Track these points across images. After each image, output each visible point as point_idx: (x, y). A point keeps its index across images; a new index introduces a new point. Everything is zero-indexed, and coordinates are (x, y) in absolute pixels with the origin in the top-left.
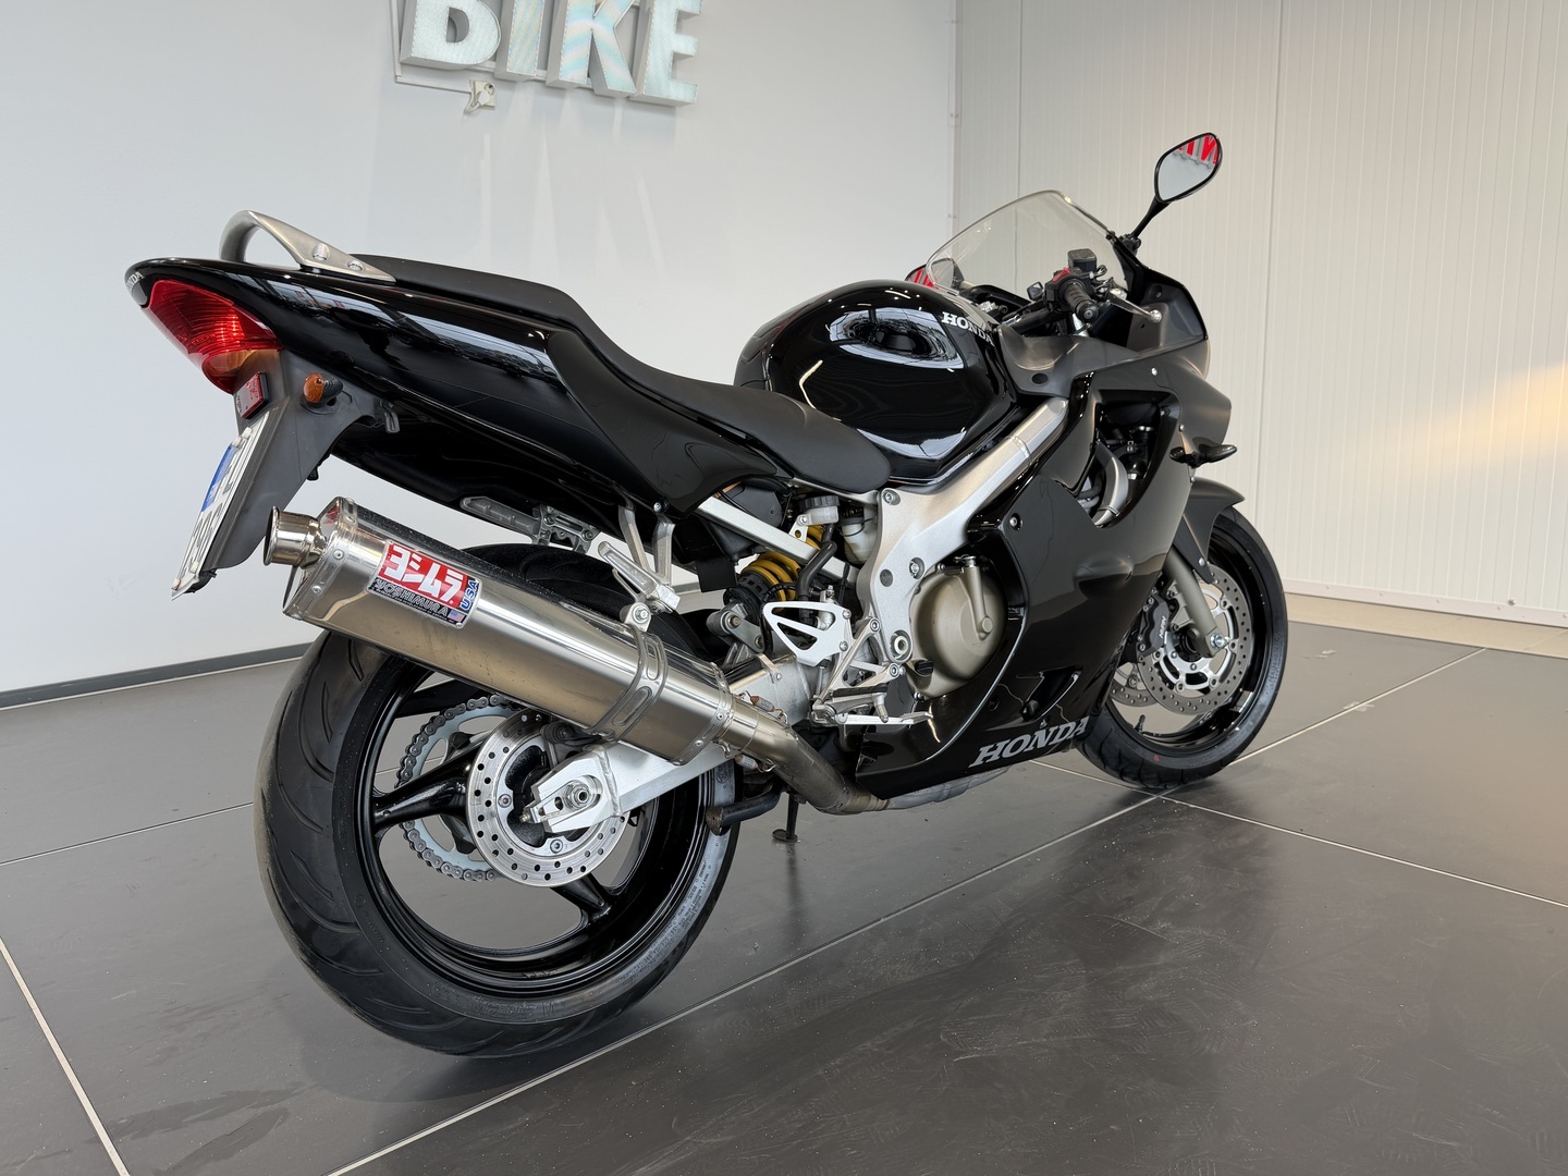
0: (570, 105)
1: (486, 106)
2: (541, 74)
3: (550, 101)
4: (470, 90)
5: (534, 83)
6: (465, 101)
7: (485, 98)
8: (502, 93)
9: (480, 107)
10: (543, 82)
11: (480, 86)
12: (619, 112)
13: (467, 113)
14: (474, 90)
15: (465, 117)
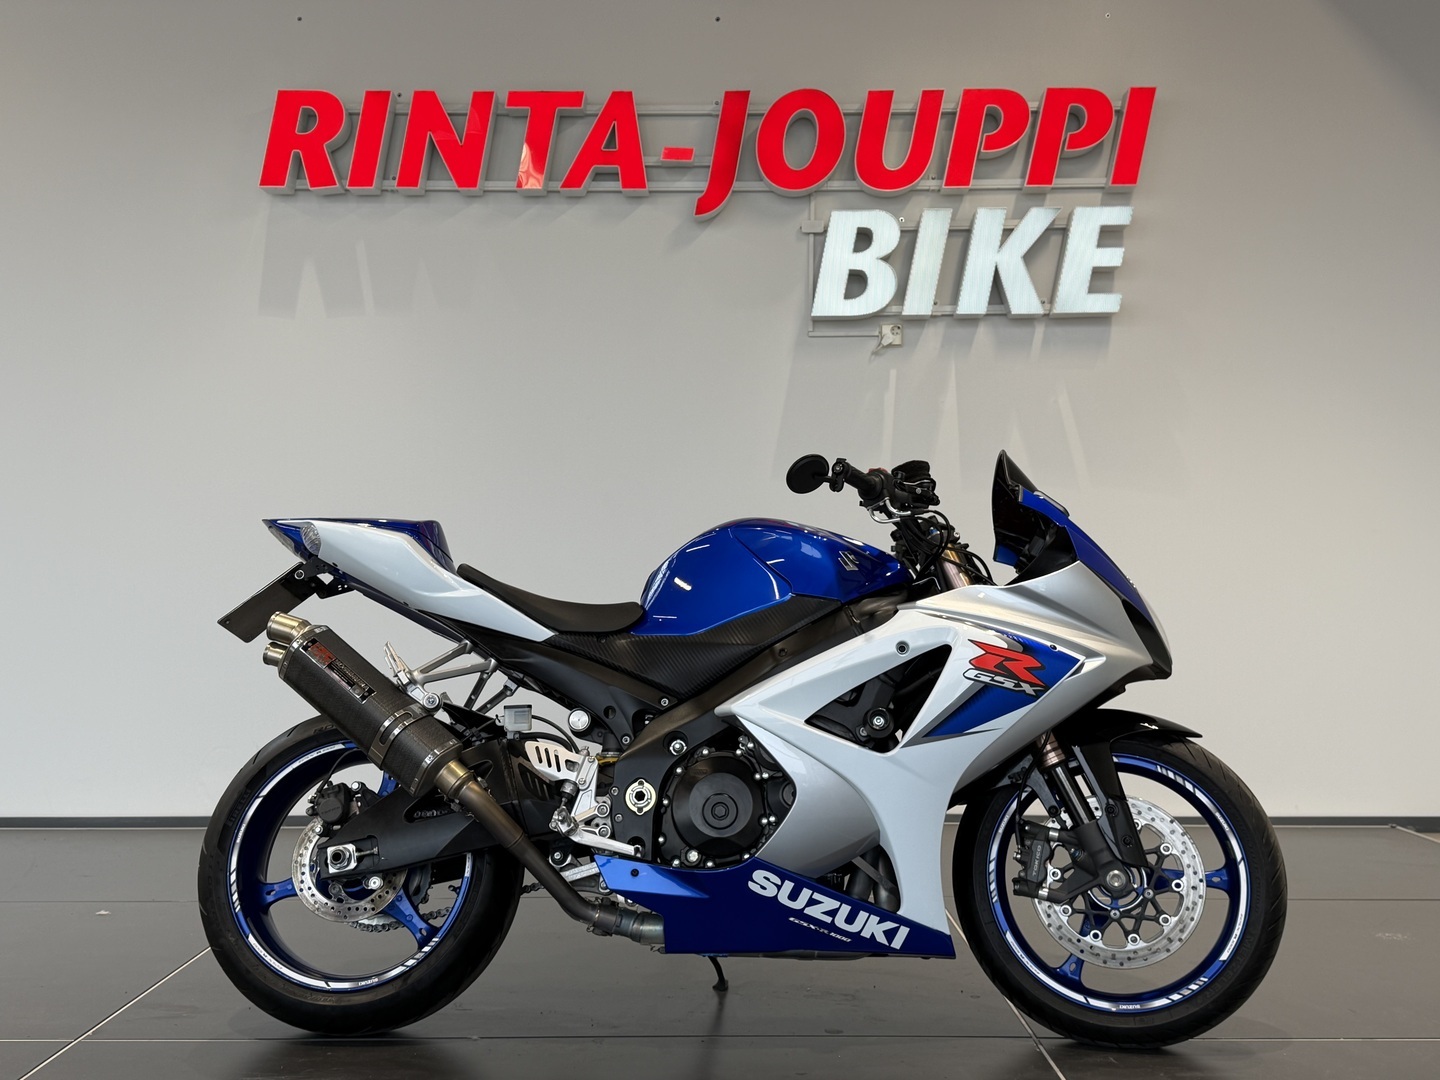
0: (983, 332)
1: (890, 345)
3: (962, 331)
4: (877, 333)
5: (943, 318)
6: (873, 344)
7: (889, 338)
8: (910, 332)
9: (884, 347)
11: (887, 329)
12: (1040, 330)
13: (875, 353)
14: (881, 332)
15: (873, 357)
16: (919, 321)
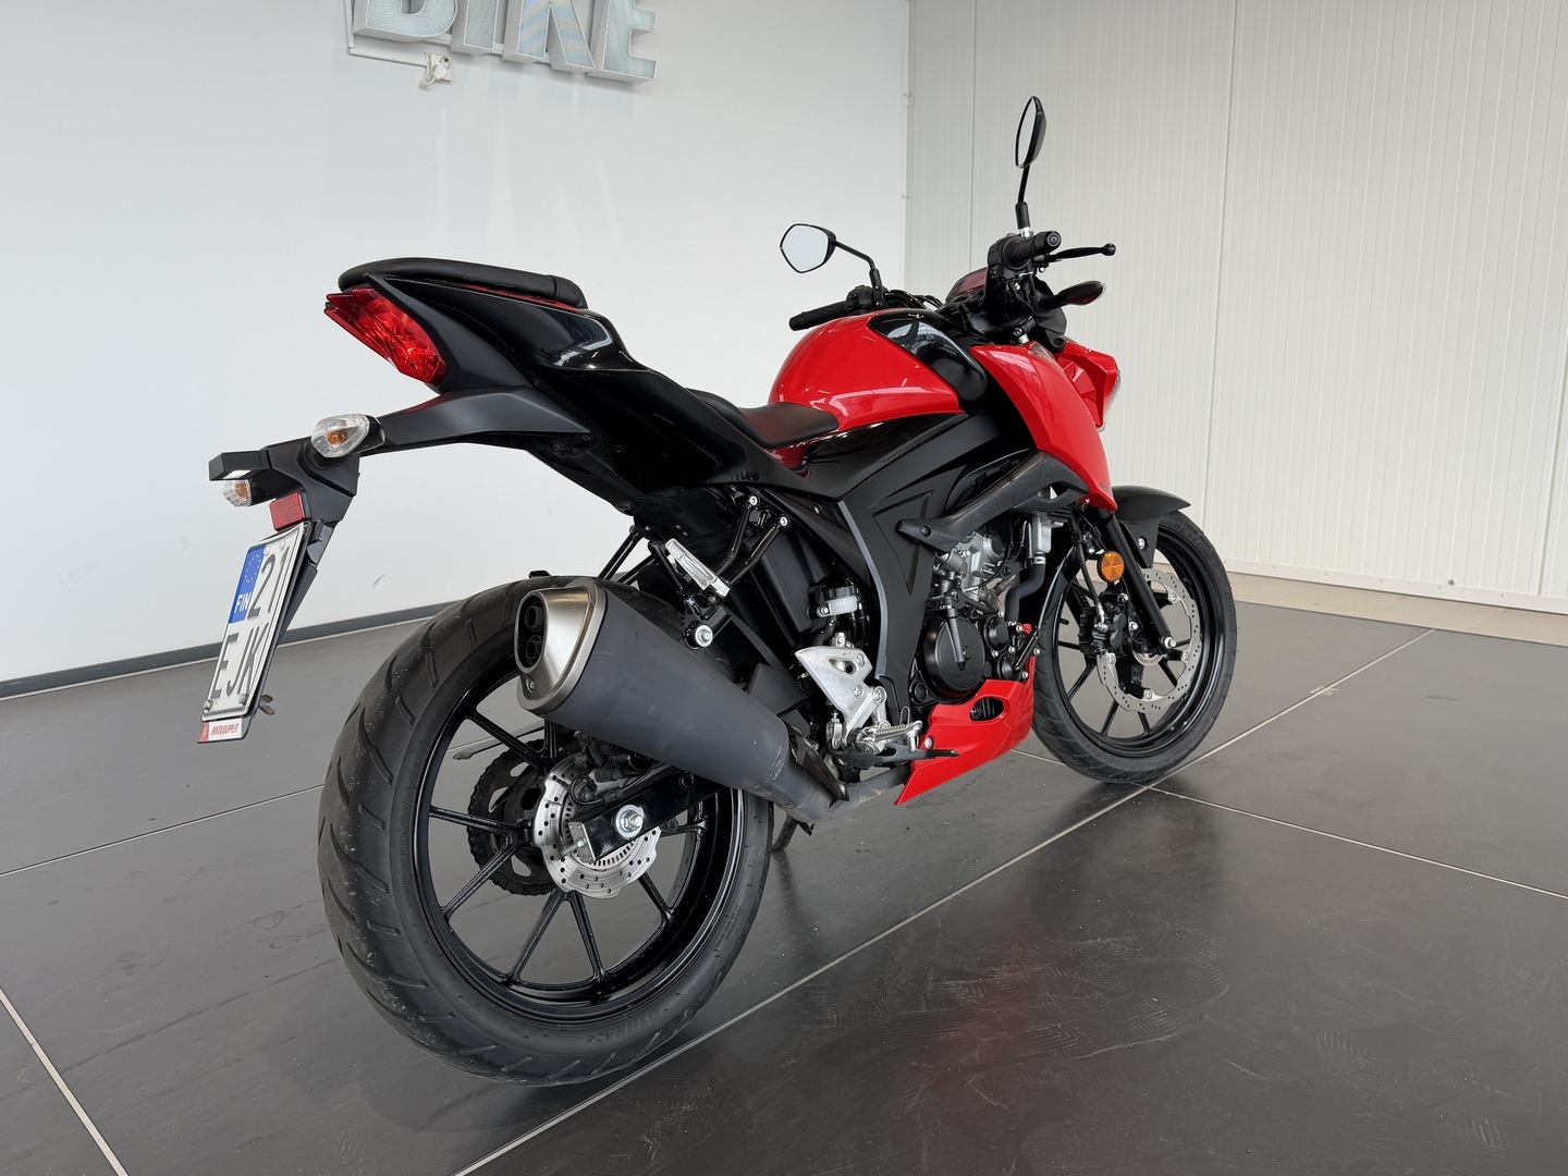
0: (529, 80)
1: (442, 81)
3: (509, 76)
4: (425, 63)
5: (493, 58)
6: (420, 74)
7: (441, 72)
8: (459, 67)
9: (437, 81)
11: (436, 60)
12: (577, 90)
14: (430, 63)
15: (421, 92)
16: (465, 56)
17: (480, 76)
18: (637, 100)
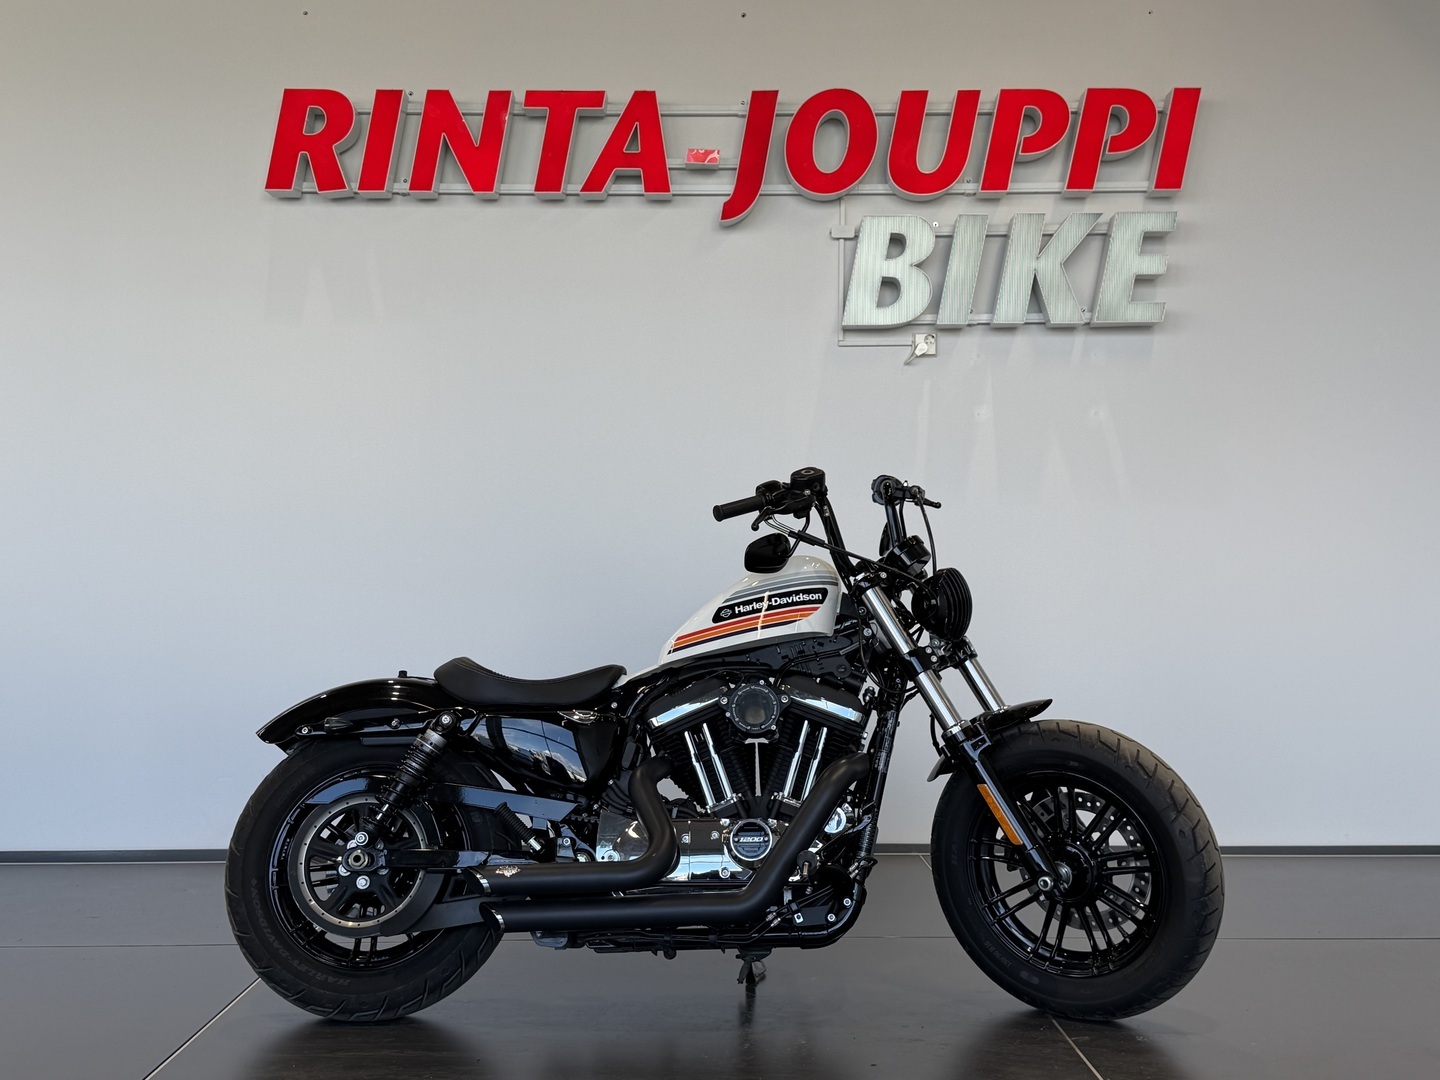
0: (1019, 340)
2: (984, 318)
3: (998, 340)
4: (908, 343)
5: (979, 326)
6: (909, 350)
7: (922, 348)
8: (946, 340)
9: (917, 357)
10: (988, 324)
11: (920, 338)
12: (1079, 340)
13: (907, 363)
14: (914, 342)
15: (906, 367)
16: (954, 330)
17: (968, 345)
18: (1156, 339)
